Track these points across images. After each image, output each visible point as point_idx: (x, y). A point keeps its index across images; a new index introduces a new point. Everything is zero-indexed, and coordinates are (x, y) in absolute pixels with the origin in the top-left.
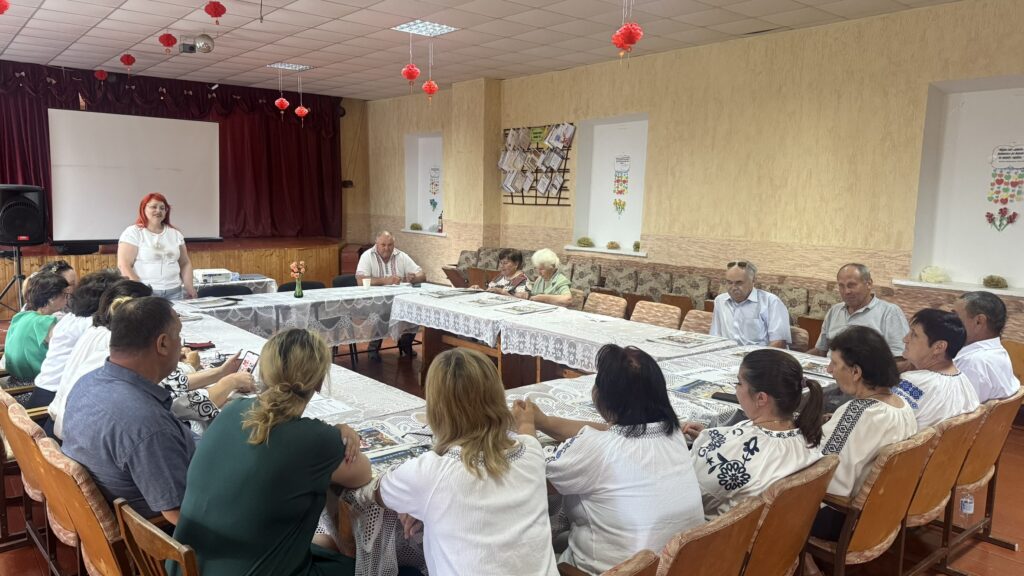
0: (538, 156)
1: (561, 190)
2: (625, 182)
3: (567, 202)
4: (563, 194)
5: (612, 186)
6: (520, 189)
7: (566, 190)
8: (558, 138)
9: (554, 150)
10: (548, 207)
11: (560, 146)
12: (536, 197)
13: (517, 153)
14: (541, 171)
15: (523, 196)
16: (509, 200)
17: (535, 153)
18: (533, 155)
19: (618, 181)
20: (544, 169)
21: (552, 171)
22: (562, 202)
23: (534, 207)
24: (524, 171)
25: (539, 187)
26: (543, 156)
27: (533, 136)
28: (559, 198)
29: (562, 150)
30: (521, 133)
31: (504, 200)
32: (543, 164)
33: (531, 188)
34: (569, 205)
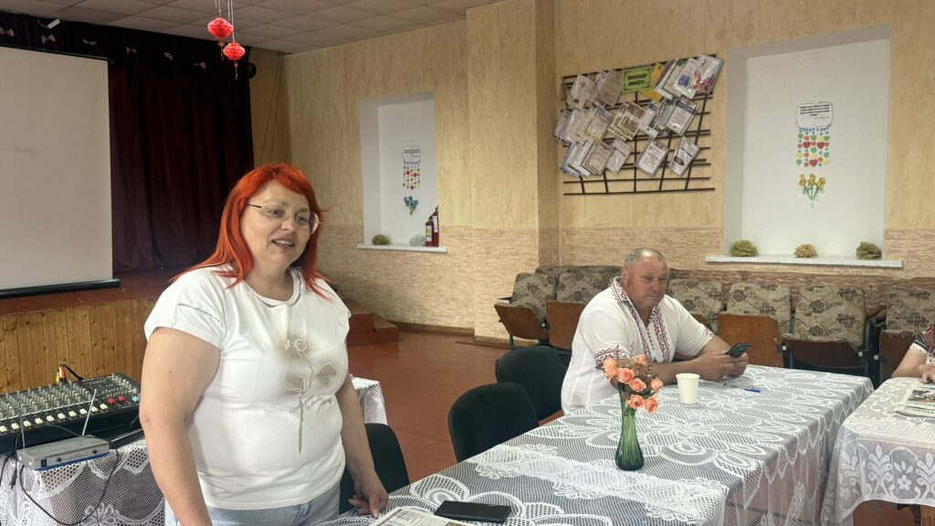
0: (641, 114)
1: (691, 165)
2: (821, 145)
3: (707, 184)
4: (695, 172)
5: (795, 153)
6: (600, 169)
7: (703, 163)
8: (685, 82)
9: (677, 101)
10: (663, 195)
11: (690, 93)
12: (635, 180)
13: (592, 113)
14: (645, 137)
15: (606, 181)
16: (578, 188)
17: (631, 109)
18: (627, 113)
19: (806, 145)
20: (654, 133)
21: (671, 135)
22: (692, 185)
23: (631, 196)
24: (607, 141)
25: (641, 164)
26: (649, 113)
27: (627, 82)
28: (688, 179)
29: (693, 100)
30: (602, 80)
31: (567, 189)
32: (651, 125)
33: (625, 167)
34: (713, 189)
